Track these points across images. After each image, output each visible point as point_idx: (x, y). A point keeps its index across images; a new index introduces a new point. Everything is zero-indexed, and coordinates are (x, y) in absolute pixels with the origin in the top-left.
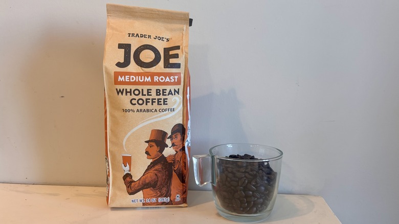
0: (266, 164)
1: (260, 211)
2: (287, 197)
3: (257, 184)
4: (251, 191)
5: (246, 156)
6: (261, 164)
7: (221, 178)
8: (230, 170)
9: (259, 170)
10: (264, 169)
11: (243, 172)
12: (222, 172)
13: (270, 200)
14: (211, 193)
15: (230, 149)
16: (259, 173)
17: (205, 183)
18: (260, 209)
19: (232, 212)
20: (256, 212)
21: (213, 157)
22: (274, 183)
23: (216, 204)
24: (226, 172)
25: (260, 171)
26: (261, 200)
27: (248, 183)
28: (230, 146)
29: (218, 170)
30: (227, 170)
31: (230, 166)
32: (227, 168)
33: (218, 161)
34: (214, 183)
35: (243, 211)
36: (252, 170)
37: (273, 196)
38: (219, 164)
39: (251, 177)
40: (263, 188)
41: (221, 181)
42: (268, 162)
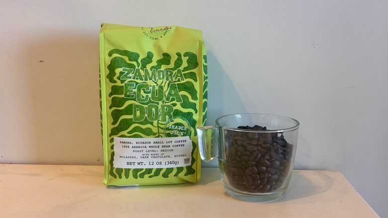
0: (279, 135)
1: (274, 189)
2: (302, 173)
4: (265, 166)
5: (257, 128)
6: (274, 135)
7: (230, 153)
8: (239, 142)
9: (273, 142)
10: (278, 142)
11: (254, 145)
12: (231, 145)
13: (285, 176)
15: (237, 120)
16: (272, 145)
17: (212, 159)
18: (275, 186)
19: (242, 191)
20: (270, 191)
21: (220, 128)
22: (290, 157)
23: (224, 182)
24: (235, 146)
25: (275, 144)
26: (276, 176)
27: (261, 157)
28: (238, 116)
29: (225, 144)
31: (240, 139)
32: (236, 141)
33: (226, 132)
35: (255, 189)
36: (265, 143)
37: (288, 171)
38: (227, 137)
39: (264, 150)
40: (278, 163)
41: (230, 156)
42: (282, 133)
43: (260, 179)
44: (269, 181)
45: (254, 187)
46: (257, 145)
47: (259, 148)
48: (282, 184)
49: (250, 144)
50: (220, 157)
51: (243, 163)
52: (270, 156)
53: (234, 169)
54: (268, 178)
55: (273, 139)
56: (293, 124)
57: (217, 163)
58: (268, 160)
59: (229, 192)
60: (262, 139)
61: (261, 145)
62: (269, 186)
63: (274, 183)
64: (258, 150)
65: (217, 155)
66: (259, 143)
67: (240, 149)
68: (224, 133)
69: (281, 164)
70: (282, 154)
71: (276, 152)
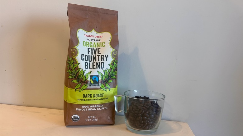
1: (151, 129)
2: (167, 122)
4: (146, 117)
5: (145, 97)
6: (153, 102)
7: (130, 109)
8: (135, 104)
10: (154, 105)
12: (130, 105)
13: (157, 123)
14: (124, 117)
15: (136, 93)
16: (151, 107)
17: (121, 111)
18: (151, 127)
19: (135, 128)
20: (148, 129)
21: (125, 96)
22: (160, 113)
24: (132, 106)
26: (152, 122)
27: (144, 112)
28: (136, 91)
29: (128, 104)
31: (135, 102)
32: (133, 103)
35: (141, 128)
36: (147, 105)
37: (158, 120)
38: (129, 101)
39: (146, 109)
40: (153, 116)
41: (130, 110)
42: (157, 101)
43: (143, 123)
44: (148, 125)
45: (140, 127)
46: (143, 106)
47: (144, 107)
48: (155, 126)
49: (140, 105)
50: (125, 111)
51: (136, 114)
52: (149, 112)
53: (131, 117)
54: (147, 123)
55: (151, 104)
56: (162, 97)
57: (123, 113)
58: (148, 114)
59: (128, 128)
60: (146, 103)
61: (145, 106)
62: (148, 127)
63: (150, 126)
64: (143, 109)
65: (124, 110)
66: (144, 105)
67: (135, 107)
68: (128, 99)
69: (155, 116)
70: (155, 111)
71: (152, 110)
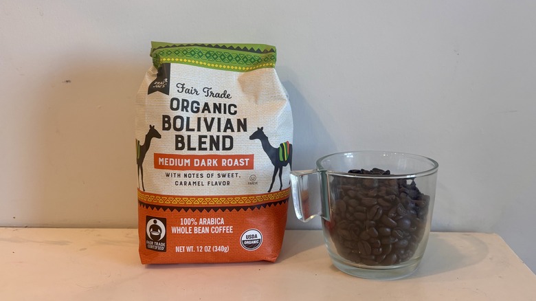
0: (409, 182)
1: (403, 260)
2: (442, 236)
3: (398, 215)
4: (389, 227)
5: (376, 171)
6: (402, 183)
7: (338, 208)
8: (351, 193)
9: (400, 192)
10: (408, 191)
11: (374, 197)
12: (340, 197)
13: (419, 242)
14: (322, 232)
15: (350, 160)
16: (399, 197)
17: (312, 217)
18: (404, 256)
19: (358, 263)
20: (396, 262)
21: (323, 173)
22: (426, 213)
23: (330, 250)
24: (346, 198)
25: (403, 195)
26: (405, 242)
27: (383, 213)
28: (349, 156)
29: (332, 196)
30: (347, 195)
31: (352, 188)
32: (346, 191)
33: (332, 178)
34: (326, 217)
35: (375, 260)
36: (388, 193)
37: (423, 234)
38: (334, 185)
39: (388, 204)
40: (408, 222)
41: (338, 212)
42: (413, 179)
43: (382, 246)
44: (395, 249)
45: (373, 257)
46: (378, 197)
47: (380, 200)
48: (414, 253)
49: (367, 195)
50: (324, 215)
51: (357, 222)
53: (344, 232)
54: (393, 244)
55: (399, 188)
56: (429, 166)
57: (319, 223)
58: (393, 218)
59: (338, 264)
60: (385, 188)
61: (382, 197)
62: (395, 256)
63: (402, 252)
64: (378, 204)
65: (320, 213)
66: (380, 194)
67: (353, 202)
68: (329, 180)
69: (413, 224)
70: (414, 209)
71: (405, 206)
